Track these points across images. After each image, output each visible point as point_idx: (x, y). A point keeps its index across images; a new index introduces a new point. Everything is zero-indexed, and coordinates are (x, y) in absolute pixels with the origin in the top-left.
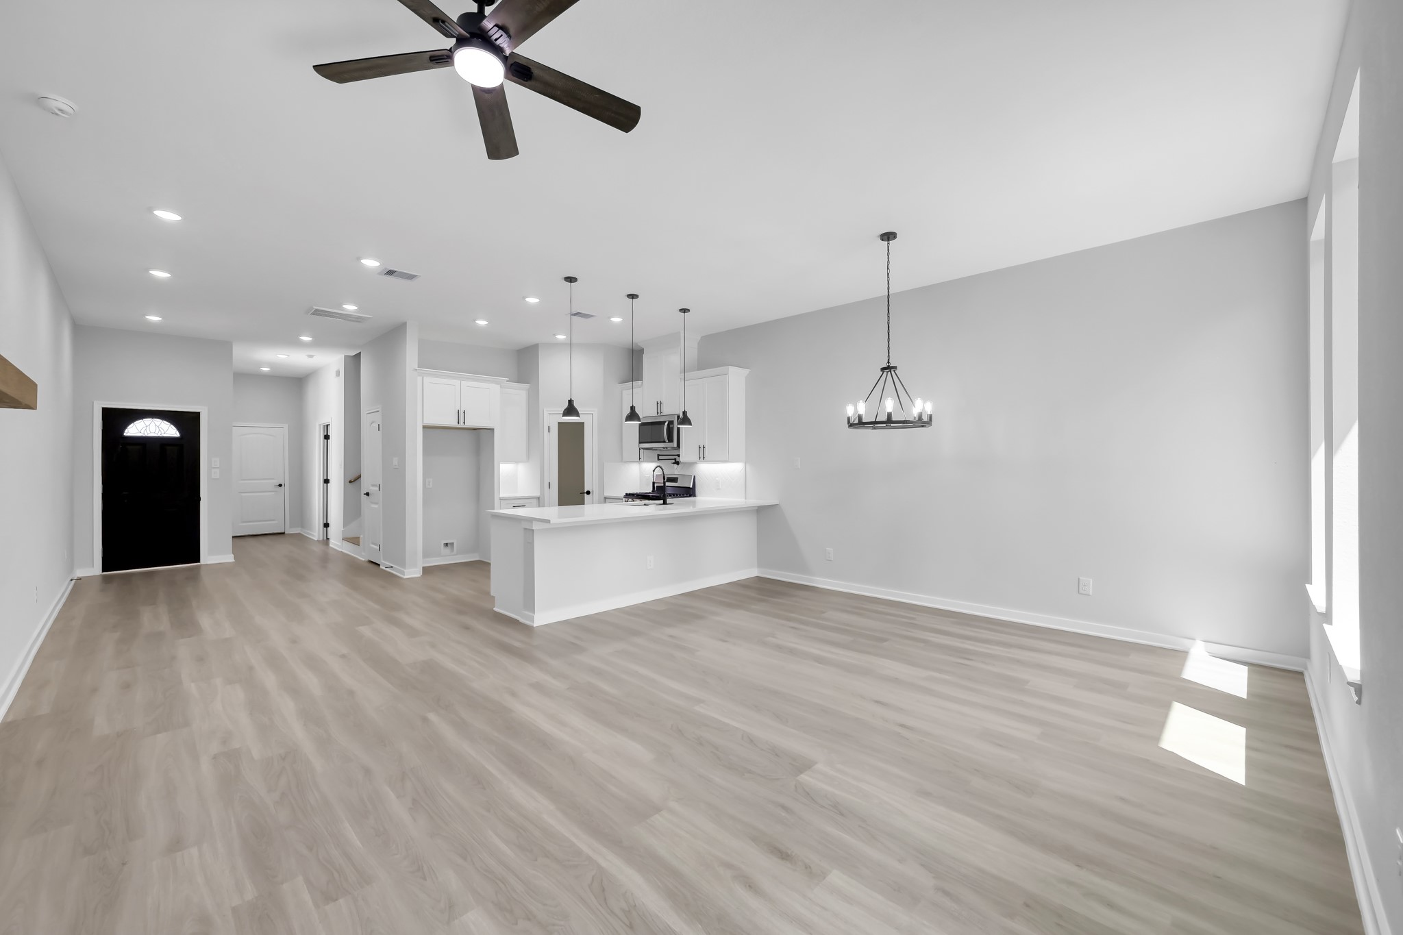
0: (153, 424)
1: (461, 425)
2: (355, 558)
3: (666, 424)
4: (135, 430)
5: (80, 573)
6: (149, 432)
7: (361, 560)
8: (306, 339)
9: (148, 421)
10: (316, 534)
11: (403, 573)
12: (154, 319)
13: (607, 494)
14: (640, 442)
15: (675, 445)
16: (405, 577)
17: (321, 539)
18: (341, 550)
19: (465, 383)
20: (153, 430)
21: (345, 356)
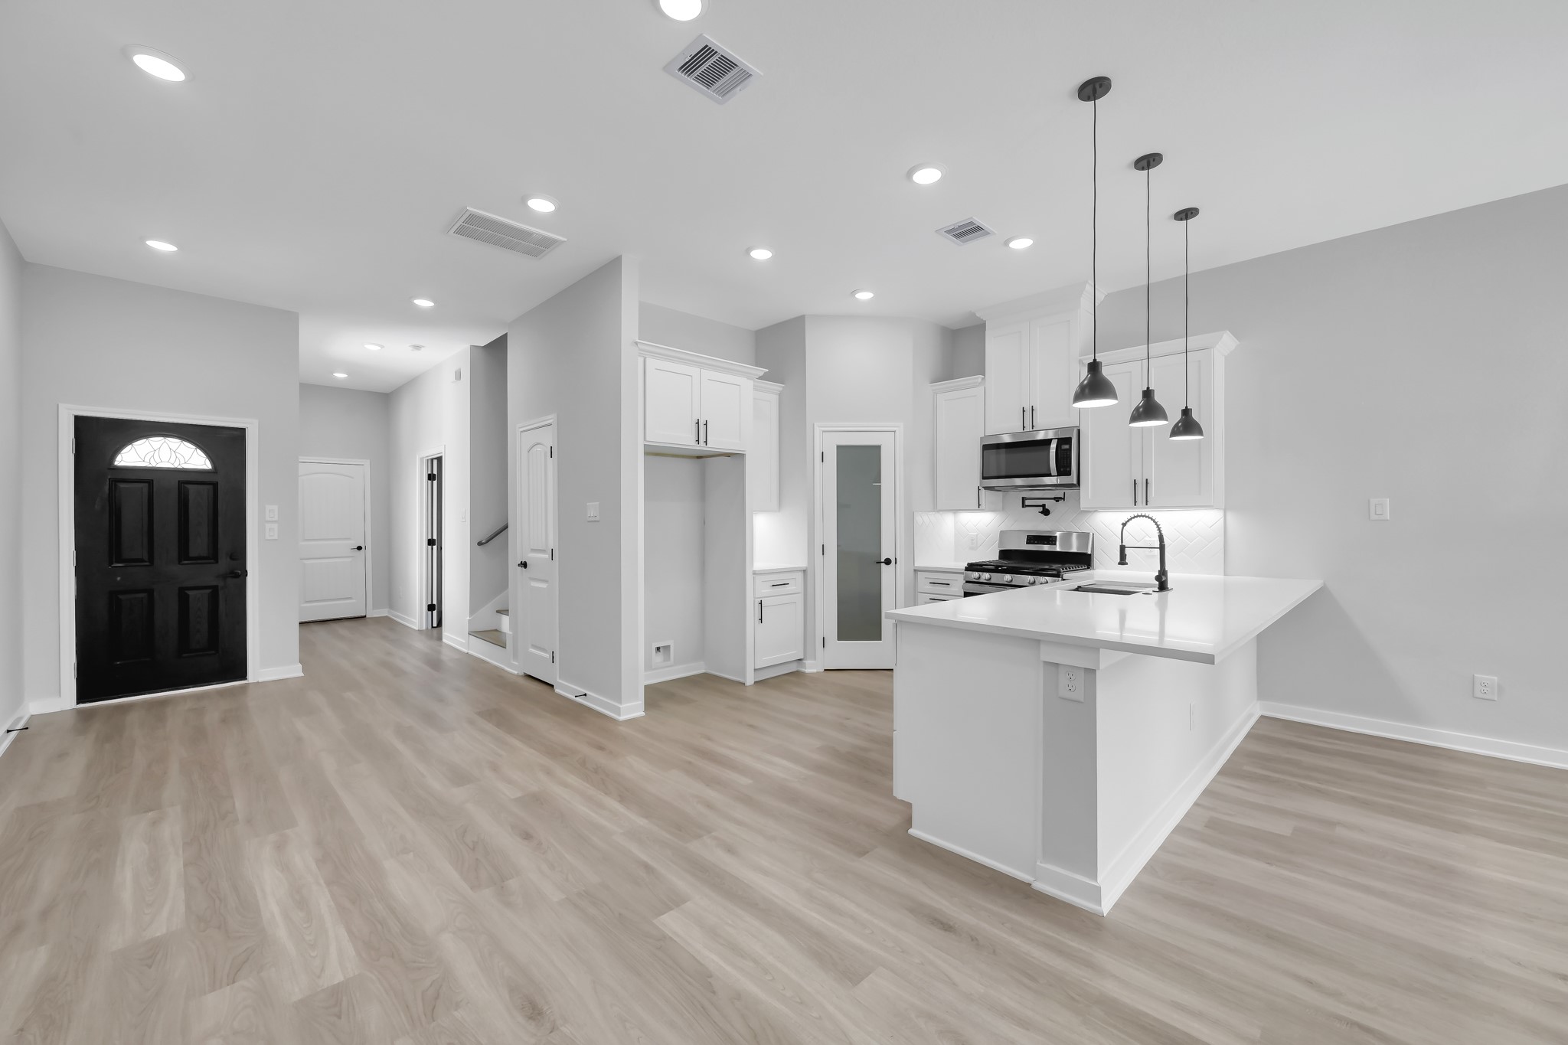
0: (165, 448)
1: (702, 447)
2: (496, 667)
3: (1054, 445)
4: (134, 456)
5: (35, 707)
6: (158, 461)
7: (512, 674)
8: (424, 303)
9: (156, 442)
10: (417, 621)
11: (618, 711)
12: (161, 246)
13: (919, 564)
14: (984, 478)
15: (1075, 482)
16: (622, 718)
17: (424, 628)
18: (466, 651)
19: (707, 374)
20: (165, 458)
21: (473, 347)
